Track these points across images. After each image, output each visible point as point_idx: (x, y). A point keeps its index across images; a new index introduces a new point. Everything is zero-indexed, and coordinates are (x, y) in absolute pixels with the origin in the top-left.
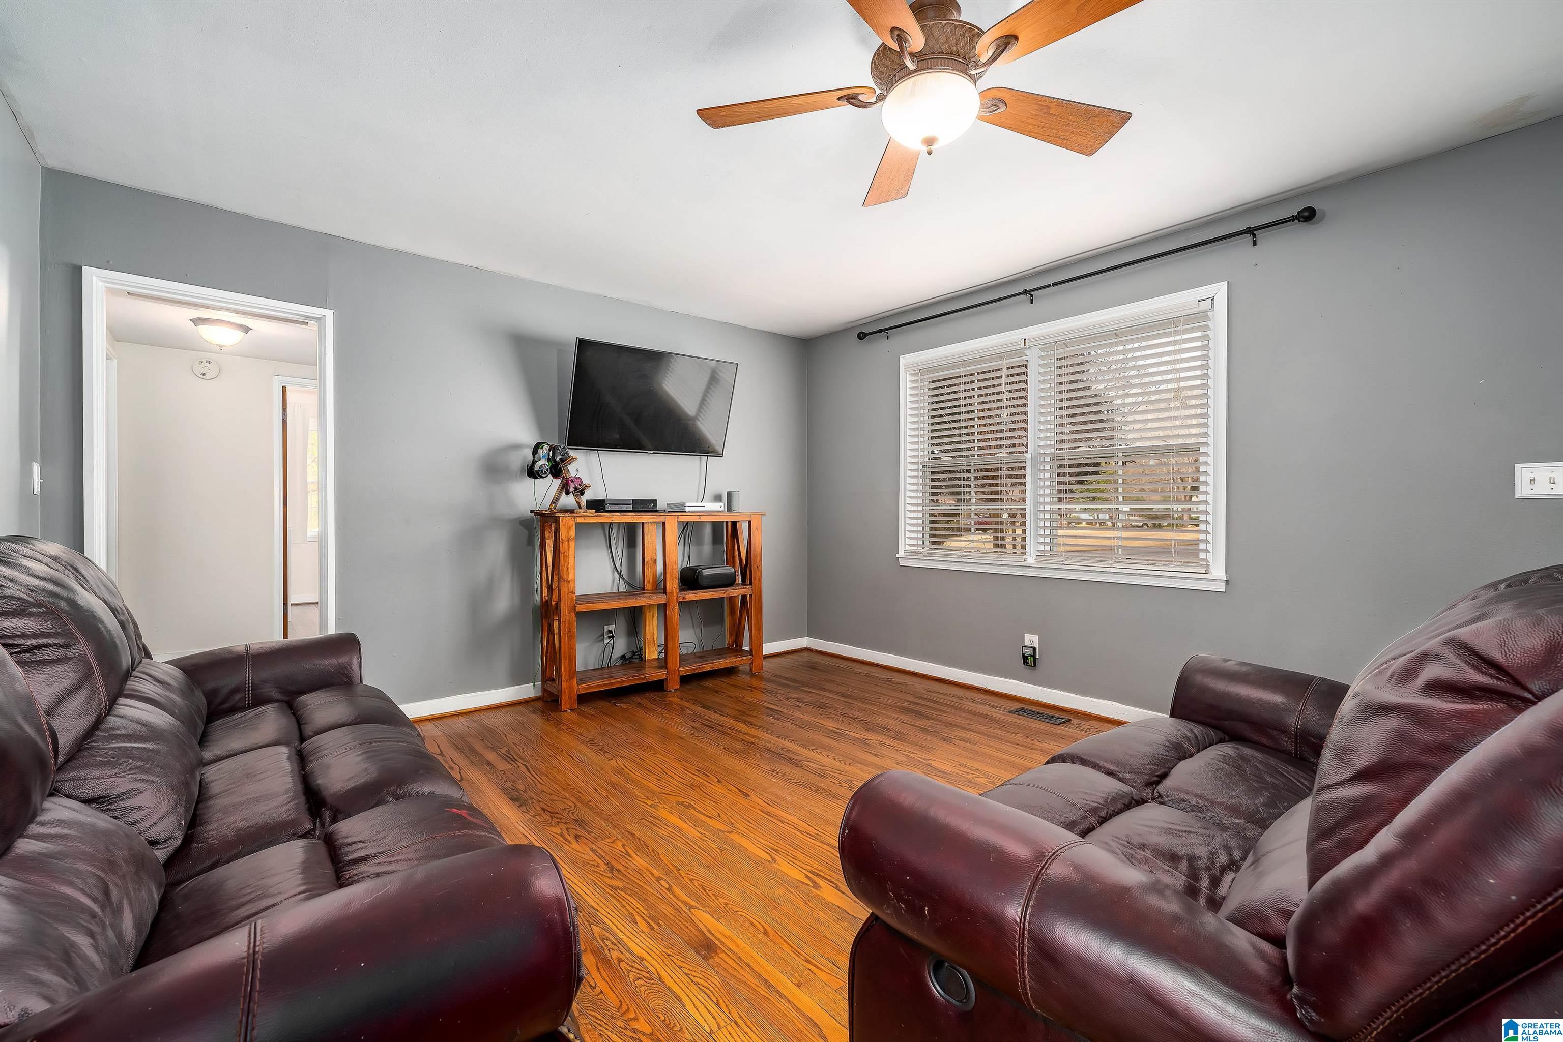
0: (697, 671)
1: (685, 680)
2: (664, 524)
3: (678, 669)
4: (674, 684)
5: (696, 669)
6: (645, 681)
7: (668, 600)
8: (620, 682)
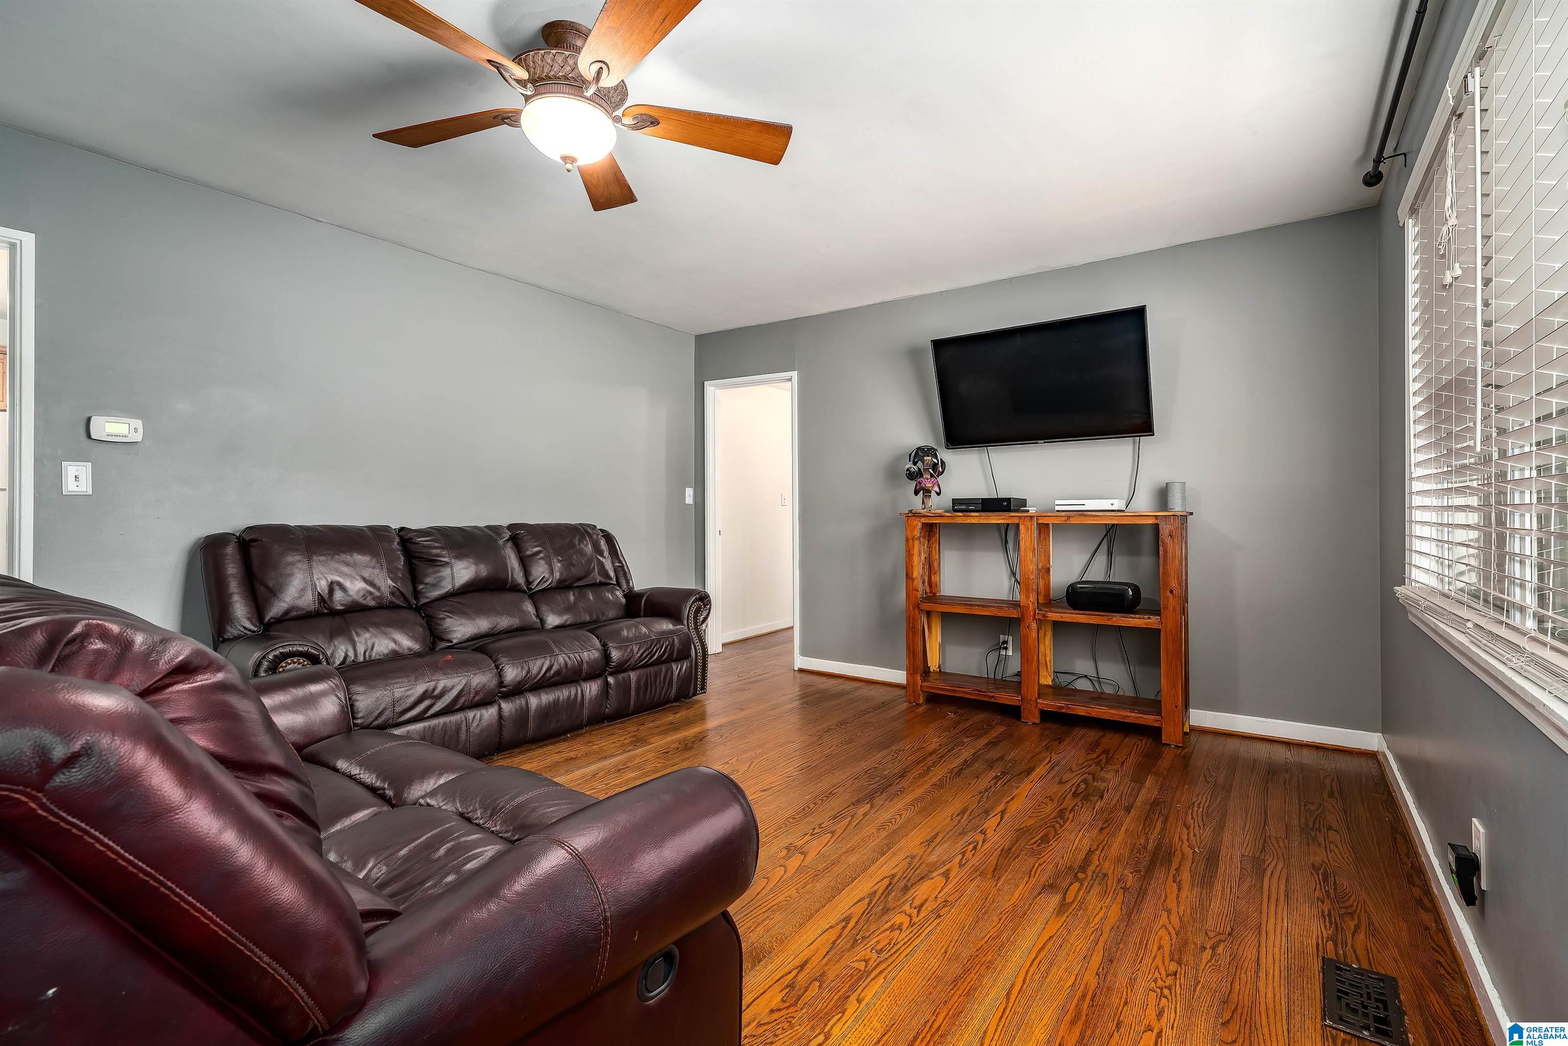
0: (1063, 711)
1: (1046, 716)
2: (1018, 525)
3: (1036, 701)
4: (1032, 716)
5: (1062, 708)
6: (993, 700)
7: (1023, 614)
8: (964, 692)
